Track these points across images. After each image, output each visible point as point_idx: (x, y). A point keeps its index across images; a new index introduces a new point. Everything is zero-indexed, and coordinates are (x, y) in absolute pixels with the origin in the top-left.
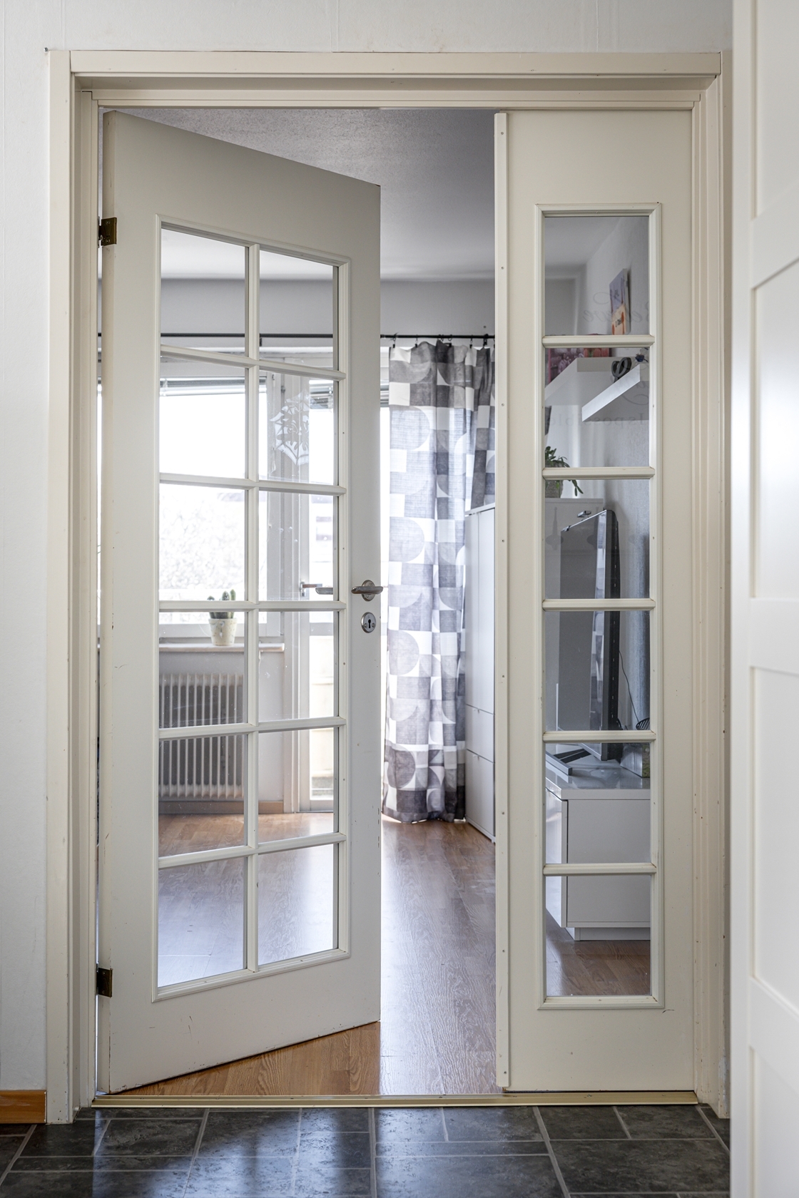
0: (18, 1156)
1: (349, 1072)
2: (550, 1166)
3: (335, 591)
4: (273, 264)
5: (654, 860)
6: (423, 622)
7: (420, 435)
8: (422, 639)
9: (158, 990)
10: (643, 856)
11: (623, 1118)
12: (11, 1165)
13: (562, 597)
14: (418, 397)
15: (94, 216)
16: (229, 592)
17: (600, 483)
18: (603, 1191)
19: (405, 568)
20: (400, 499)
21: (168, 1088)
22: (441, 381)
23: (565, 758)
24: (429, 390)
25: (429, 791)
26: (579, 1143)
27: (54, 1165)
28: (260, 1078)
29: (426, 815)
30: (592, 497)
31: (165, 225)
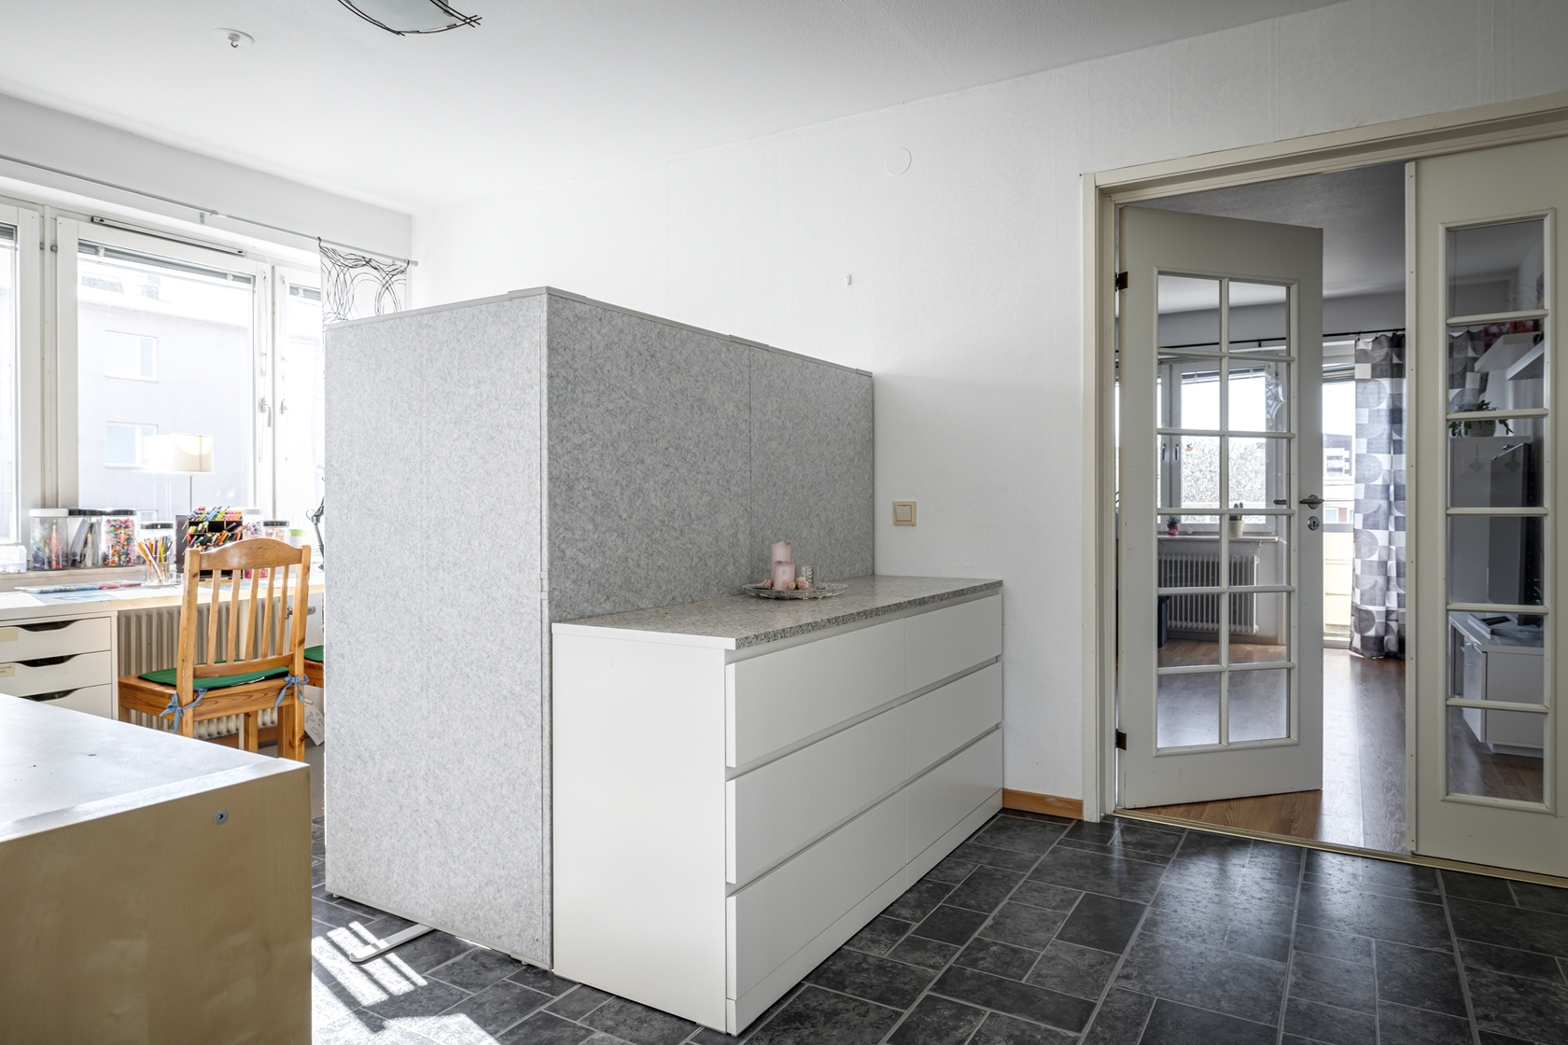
0: (1062, 837)
1: (1292, 821)
2: (1442, 914)
3: (1288, 502)
4: (1242, 293)
5: (1547, 703)
6: (1382, 523)
7: (1379, 398)
8: (1381, 536)
9: (1158, 750)
10: (1539, 700)
11: (1514, 890)
12: (1057, 842)
13: (1492, 506)
14: (1378, 372)
15: (1113, 270)
16: (1238, 503)
17: (1530, 421)
18: (1485, 942)
19: (1367, 487)
20: (1364, 441)
21: (1164, 811)
22: (1395, 360)
23: (1489, 622)
24: (1386, 366)
25: (1386, 638)
26: (1471, 902)
27: (1082, 846)
28: (1227, 815)
29: (1384, 654)
30: (1523, 435)
31: (1161, 273)
